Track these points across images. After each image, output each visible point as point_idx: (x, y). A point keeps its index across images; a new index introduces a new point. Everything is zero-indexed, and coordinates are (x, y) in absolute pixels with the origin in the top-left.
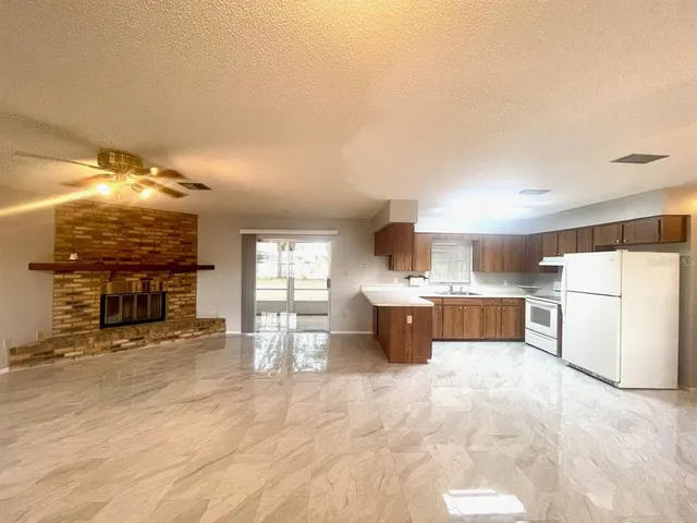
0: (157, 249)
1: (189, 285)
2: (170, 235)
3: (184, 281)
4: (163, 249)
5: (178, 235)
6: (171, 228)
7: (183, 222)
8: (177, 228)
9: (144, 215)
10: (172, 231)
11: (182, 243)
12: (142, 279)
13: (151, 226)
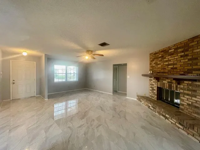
0: (175, 66)
1: (195, 91)
2: (181, 56)
3: (191, 87)
4: (178, 66)
5: (187, 55)
6: (182, 52)
7: (191, 45)
8: (187, 50)
9: (170, 50)
10: (183, 54)
11: (189, 60)
12: (168, 82)
13: (173, 54)
